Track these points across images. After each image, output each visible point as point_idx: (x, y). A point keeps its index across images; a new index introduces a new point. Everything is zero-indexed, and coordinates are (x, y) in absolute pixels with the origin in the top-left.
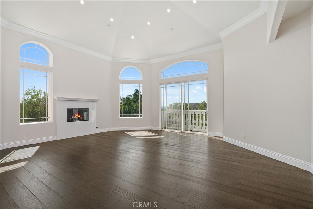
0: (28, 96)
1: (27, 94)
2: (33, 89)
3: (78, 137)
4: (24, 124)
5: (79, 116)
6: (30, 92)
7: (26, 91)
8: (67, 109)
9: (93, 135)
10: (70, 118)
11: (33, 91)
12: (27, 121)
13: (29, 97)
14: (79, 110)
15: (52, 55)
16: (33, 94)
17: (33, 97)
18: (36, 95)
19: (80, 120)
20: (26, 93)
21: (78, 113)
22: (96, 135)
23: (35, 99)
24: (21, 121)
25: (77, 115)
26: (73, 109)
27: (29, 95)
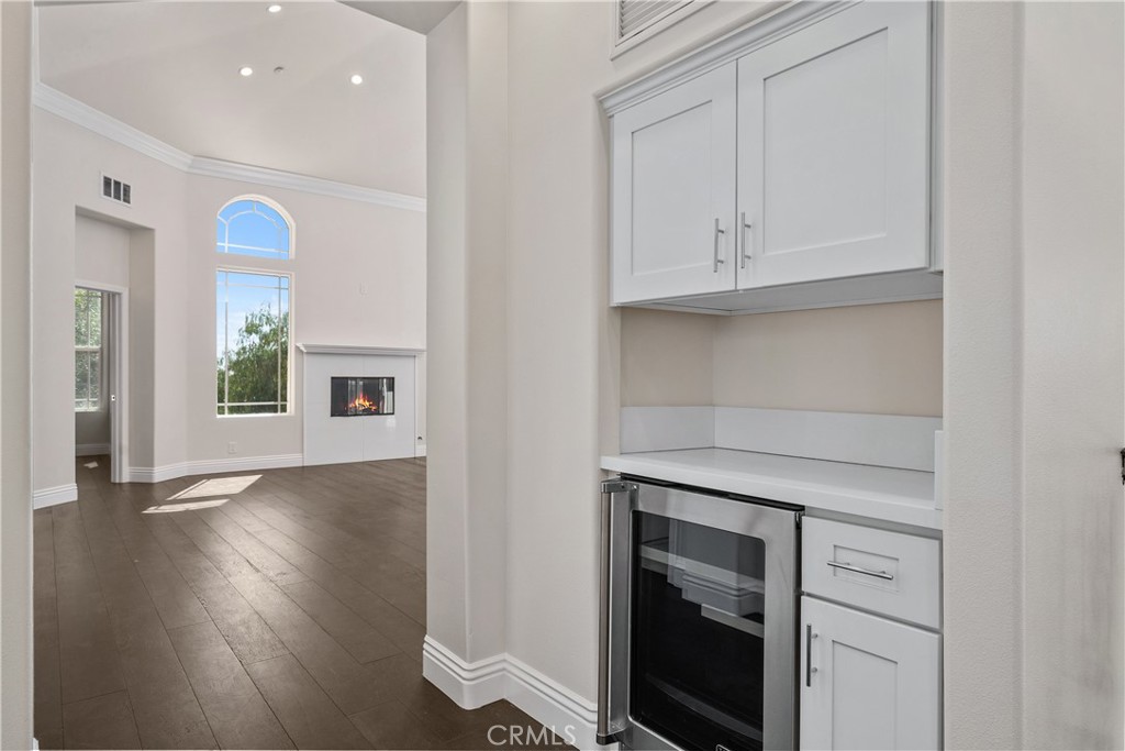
0: (252, 337)
1: (251, 329)
2: (266, 313)
3: (363, 463)
4: (227, 415)
5: (368, 404)
6: (258, 322)
7: (247, 318)
8: (333, 378)
9: (410, 463)
10: (340, 406)
11: (265, 320)
12: (232, 410)
13: (255, 339)
14: (366, 381)
15: (294, 225)
16: (266, 329)
17: (265, 338)
18: (274, 332)
19: (367, 412)
20: (247, 327)
21: (364, 397)
22: (418, 462)
23: (272, 347)
24: (221, 409)
25: (361, 401)
26: (347, 378)
27: (254, 334)
